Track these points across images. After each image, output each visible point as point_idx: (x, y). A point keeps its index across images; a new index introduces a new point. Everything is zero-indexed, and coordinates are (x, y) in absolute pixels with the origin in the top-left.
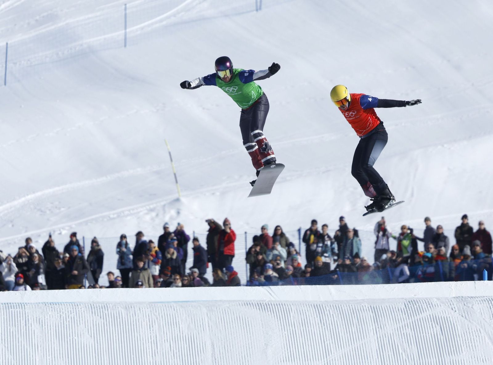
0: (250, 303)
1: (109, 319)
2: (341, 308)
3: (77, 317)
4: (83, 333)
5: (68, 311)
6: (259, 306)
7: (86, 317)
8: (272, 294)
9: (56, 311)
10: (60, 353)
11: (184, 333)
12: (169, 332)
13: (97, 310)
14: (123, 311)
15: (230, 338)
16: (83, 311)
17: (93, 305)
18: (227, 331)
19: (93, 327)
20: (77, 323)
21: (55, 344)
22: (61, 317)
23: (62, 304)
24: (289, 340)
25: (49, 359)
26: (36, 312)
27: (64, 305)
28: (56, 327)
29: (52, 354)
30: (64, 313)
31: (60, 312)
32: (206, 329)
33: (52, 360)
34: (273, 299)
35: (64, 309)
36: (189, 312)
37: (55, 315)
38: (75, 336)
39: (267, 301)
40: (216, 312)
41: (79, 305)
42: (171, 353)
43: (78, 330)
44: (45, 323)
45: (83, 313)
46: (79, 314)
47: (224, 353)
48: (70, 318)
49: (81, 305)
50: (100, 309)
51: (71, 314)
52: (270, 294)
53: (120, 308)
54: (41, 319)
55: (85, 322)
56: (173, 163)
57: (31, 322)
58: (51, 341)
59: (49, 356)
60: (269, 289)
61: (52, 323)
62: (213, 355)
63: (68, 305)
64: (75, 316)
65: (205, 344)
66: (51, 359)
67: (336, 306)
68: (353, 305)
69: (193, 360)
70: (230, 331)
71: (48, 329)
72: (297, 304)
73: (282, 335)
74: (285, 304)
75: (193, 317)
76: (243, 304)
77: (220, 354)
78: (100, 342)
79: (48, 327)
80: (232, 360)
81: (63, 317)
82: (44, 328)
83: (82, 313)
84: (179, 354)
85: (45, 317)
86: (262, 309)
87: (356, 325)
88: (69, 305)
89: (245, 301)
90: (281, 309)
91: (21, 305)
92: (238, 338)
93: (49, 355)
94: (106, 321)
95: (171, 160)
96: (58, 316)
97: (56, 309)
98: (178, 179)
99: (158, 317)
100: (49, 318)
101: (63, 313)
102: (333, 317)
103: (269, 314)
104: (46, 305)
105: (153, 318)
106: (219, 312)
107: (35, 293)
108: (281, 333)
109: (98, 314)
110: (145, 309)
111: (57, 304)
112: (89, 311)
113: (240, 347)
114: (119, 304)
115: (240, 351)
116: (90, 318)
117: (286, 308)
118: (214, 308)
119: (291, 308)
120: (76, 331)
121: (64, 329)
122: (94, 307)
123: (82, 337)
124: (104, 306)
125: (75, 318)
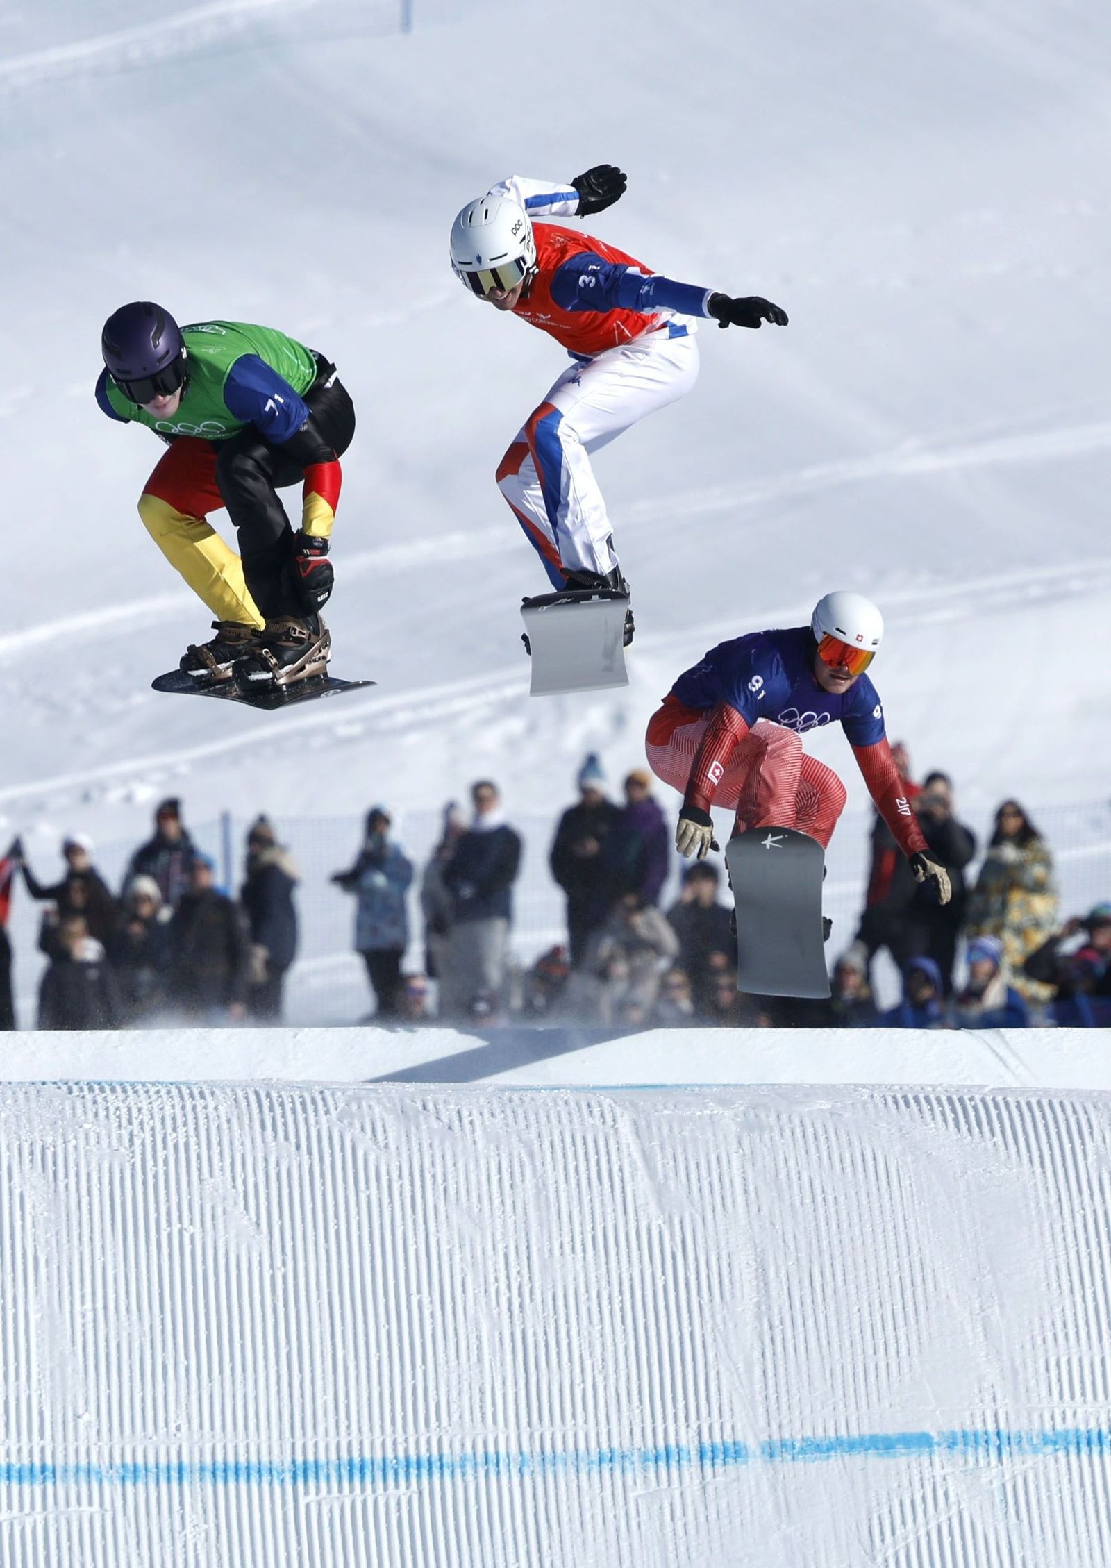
0: (916, 1099)
1: (332, 1155)
3: (198, 1144)
4: (224, 1212)
5: (163, 1119)
6: (954, 1110)
7: (237, 1143)
8: (1012, 1061)
9: (112, 1117)
10: (127, 1292)
11: (641, 1214)
13: (284, 1116)
14: (390, 1120)
15: (835, 1242)
16: (223, 1119)
17: (268, 1095)
18: (821, 1211)
19: (267, 1186)
20: (200, 1170)
21: (109, 1254)
22: (131, 1141)
23: (139, 1087)
25: (84, 1316)
26: (29, 1121)
27: (147, 1092)
28: (111, 1183)
29: (94, 1293)
30: (147, 1128)
31: (130, 1122)
32: (734, 1199)
33: (95, 1321)
34: (1011, 1082)
35: (144, 1111)
36: (665, 1130)
37: (110, 1136)
38: (191, 1222)
39: (987, 1090)
40: (777, 1130)
41: (207, 1093)
43: (201, 1198)
44: (66, 1167)
45: (225, 1126)
46: (208, 1130)
47: (808, 1301)
48: (170, 1145)
49: (218, 1092)
50: (294, 1111)
51: (174, 1130)
52: (1001, 1059)
54: (52, 1149)
55: (232, 1164)
58: (91, 1239)
59: (83, 1303)
60: (999, 1041)
61: (94, 1166)
62: (763, 1308)
63: (163, 1091)
64: (193, 1140)
65: (730, 1265)
66: (90, 1316)
69: (680, 1329)
70: (832, 1210)
71: (78, 1190)
73: (1048, 1234)
74: (1061, 1104)
75: (679, 1151)
76: (890, 1100)
77: (791, 1305)
78: (294, 1247)
79: (78, 1183)
80: (840, 1333)
81: (143, 1144)
82: (61, 1187)
85: (65, 1142)
86: (968, 1122)
88: (169, 1092)
89: (897, 1087)
90: (1046, 1125)
92: (869, 1241)
93: (83, 1297)
94: (321, 1159)
96: (120, 1137)
97: (112, 1110)
99: (536, 1147)
100: (82, 1144)
101: (141, 1123)
104: (70, 1092)
105: (515, 1153)
106: (787, 1133)
107: (25, 1043)
108: (1047, 1224)
109: (286, 1132)
110: (481, 1114)
111: (119, 1089)
112: (251, 1120)
113: (874, 1279)
114: (373, 1095)
115: (876, 1295)
116: (253, 1147)
117: (1067, 1120)
118: (767, 1116)
119: (1089, 1121)
120: (196, 1199)
121: (145, 1193)
122: (271, 1102)
123: (220, 1226)
124: (314, 1101)
125: (193, 1147)
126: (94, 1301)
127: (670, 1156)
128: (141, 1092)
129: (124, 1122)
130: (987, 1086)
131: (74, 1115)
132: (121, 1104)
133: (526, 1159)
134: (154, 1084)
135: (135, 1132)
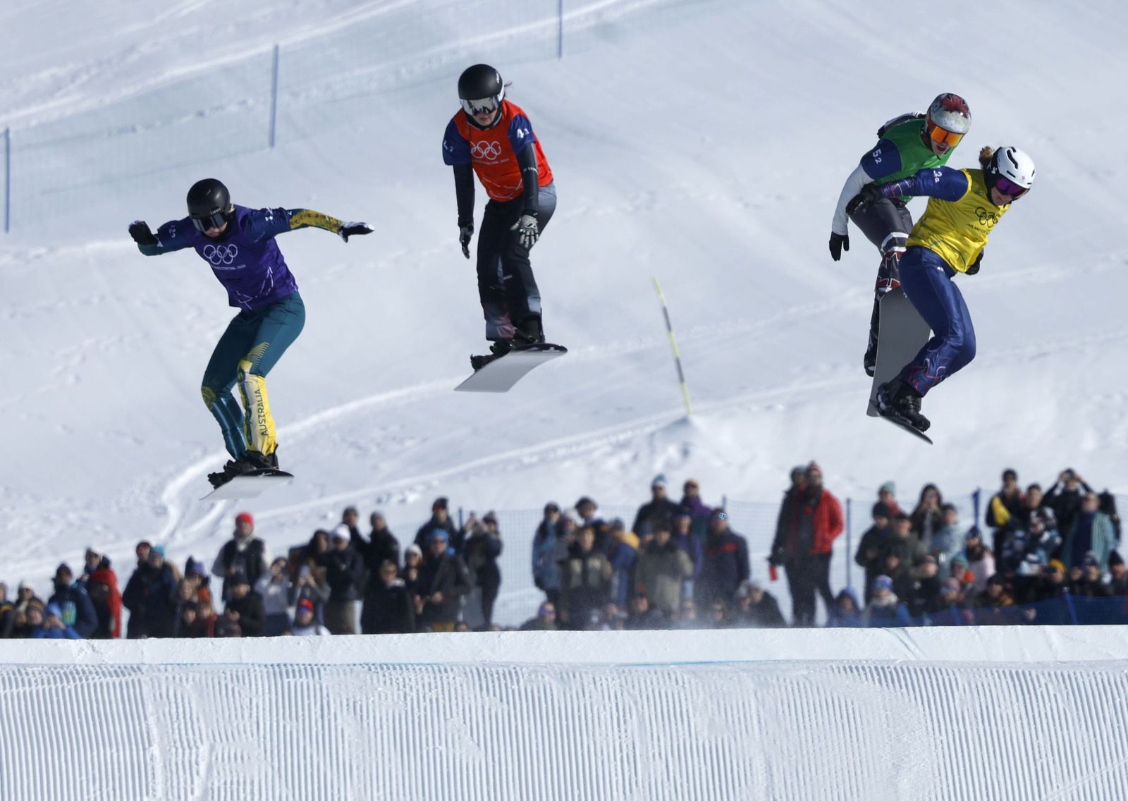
0: (857, 668)
1: (521, 704)
2: (1076, 679)
3: (444, 699)
4: (459, 738)
5: (423, 685)
6: (878, 674)
7: (466, 698)
8: (911, 646)
9: (394, 683)
10: (404, 785)
11: (699, 737)
12: (665, 735)
13: (493, 682)
14: (554, 684)
15: (811, 751)
16: (458, 685)
17: (484, 670)
18: (803, 734)
19: (484, 723)
20: (445, 713)
21: (393, 764)
22: (405, 698)
23: (410, 666)
24: (950, 756)
26: (347, 686)
27: (414, 669)
28: (394, 722)
29: (384, 786)
30: (414, 690)
31: (404, 686)
32: (753, 728)
34: (913, 658)
35: (413, 680)
36: (713, 688)
37: (393, 695)
38: (440, 744)
39: (897, 662)
40: (777, 687)
41: (449, 669)
42: (670, 785)
43: (446, 730)
44: (368, 712)
45: (459, 688)
46: (449, 691)
47: (795, 785)
48: (428, 700)
49: (455, 669)
50: (499, 679)
51: (430, 691)
52: (906, 645)
53: (547, 677)
54: (360, 703)
55: (464, 710)
56: (673, 334)
57: (335, 708)
58: (383, 755)
59: (378, 791)
60: (904, 634)
61: (384, 712)
62: (770, 789)
63: (424, 669)
64: (441, 697)
65: (750, 765)
67: (1062, 675)
68: (1104, 673)
70: (809, 733)
71: (375, 726)
72: (969, 670)
73: (933, 744)
74: (940, 670)
75: (721, 699)
76: (842, 669)
77: (786, 788)
78: (500, 757)
79: (375, 722)
81: (412, 700)
82: (365, 724)
83: (456, 689)
84: (688, 787)
85: (367, 699)
86: (886, 681)
87: (1111, 721)
88: (427, 669)
89: (846, 661)
90: (931, 682)
91: (312, 669)
92: (830, 750)
93: (378, 788)
94: (515, 708)
95: (669, 328)
96: (399, 695)
97: (394, 680)
98: (685, 371)
99: (638, 698)
100: (377, 700)
101: (411, 688)
102: (1056, 701)
103: (902, 694)
104: (370, 669)
105: (626, 702)
106: (783, 689)
107: (343, 642)
108: (932, 740)
109: (494, 691)
110: (607, 679)
111: (398, 667)
112: (474, 685)
113: (833, 772)
114: (544, 669)
115: (834, 782)
116: (476, 701)
117: (943, 679)
118: (772, 679)
119: (956, 679)
120: (443, 730)
121: (413, 728)
122: (486, 674)
123: (457, 746)
124: (510, 673)
125: (441, 701)
126: (384, 790)
127: (715, 702)
128: (411, 669)
129: (401, 687)
130: (897, 660)
131: (372, 683)
132: (399, 676)
133: (633, 705)
134: (418, 665)
135: (408, 693)
